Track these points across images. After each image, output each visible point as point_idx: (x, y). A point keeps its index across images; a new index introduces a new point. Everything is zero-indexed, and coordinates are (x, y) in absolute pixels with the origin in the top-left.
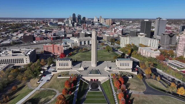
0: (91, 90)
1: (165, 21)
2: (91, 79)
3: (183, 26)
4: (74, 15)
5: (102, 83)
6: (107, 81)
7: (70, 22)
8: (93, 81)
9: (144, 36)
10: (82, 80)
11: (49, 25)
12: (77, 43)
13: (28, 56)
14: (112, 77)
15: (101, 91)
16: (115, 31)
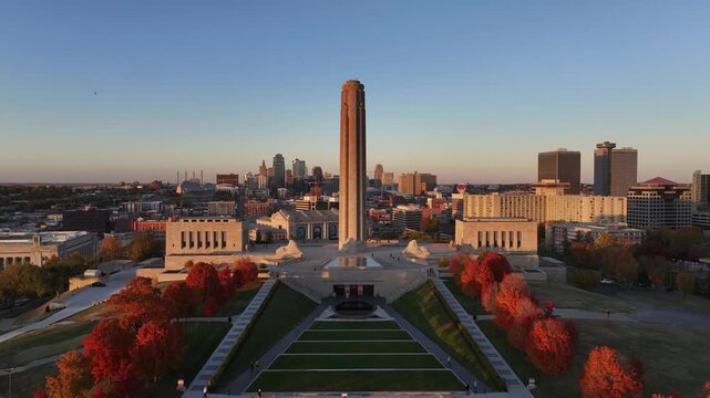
0: (332, 317)
1: (631, 156)
2: (335, 286)
3: (703, 176)
4: (279, 160)
5: (390, 300)
6: (421, 287)
7: (262, 181)
8: (347, 295)
9: (562, 190)
10: (288, 284)
11: (179, 190)
12: (285, 231)
13: (55, 246)
14: (442, 275)
15: (392, 319)
16: (436, 203)
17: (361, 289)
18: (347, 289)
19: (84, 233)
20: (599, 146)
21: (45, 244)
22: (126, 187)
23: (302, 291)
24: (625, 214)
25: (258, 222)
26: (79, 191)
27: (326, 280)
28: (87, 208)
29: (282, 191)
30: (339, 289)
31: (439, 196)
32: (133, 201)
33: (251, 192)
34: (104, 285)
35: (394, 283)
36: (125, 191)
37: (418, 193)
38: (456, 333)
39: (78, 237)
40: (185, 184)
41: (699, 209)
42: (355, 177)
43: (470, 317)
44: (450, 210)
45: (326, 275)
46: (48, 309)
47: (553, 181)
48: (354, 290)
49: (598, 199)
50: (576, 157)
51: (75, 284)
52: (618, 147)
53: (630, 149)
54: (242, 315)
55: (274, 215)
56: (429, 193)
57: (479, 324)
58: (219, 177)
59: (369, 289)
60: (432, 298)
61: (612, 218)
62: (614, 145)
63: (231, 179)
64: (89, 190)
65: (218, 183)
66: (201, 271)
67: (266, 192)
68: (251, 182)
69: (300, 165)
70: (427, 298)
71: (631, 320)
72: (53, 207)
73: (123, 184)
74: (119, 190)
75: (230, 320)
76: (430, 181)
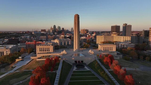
0: (76, 69)
1: (130, 26)
2: (75, 61)
3: (145, 31)
4: (55, 26)
5: (87, 64)
6: (94, 61)
7: (51, 31)
8: (78, 63)
9: (117, 35)
10: (65, 61)
11: (33, 33)
12: (58, 43)
13: (9, 49)
14: (98, 58)
15: (89, 70)
16: (89, 36)
17: (80, 61)
18: (78, 61)
19: (15, 45)
20: (124, 24)
21: (7, 48)
22: (21, 32)
23: (68, 62)
24: (130, 40)
25: (52, 41)
26: (11, 33)
27: (73, 60)
28: (14, 38)
29: (56, 33)
30: (76, 62)
31: (90, 35)
32: (23, 36)
33: (49, 34)
34: (23, 60)
35: (88, 60)
36: (21, 33)
37: (85, 33)
38: (105, 74)
39: (14, 46)
40: (34, 32)
41: (144, 38)
42: (77, 36)
43: (107, 70)
44: (92, 38)
45: (73, 59)
46: (12, 67)
47: (115, 33)
48: (79, 62)
49: (125, 37)
50: (119, 27)
51: (17, 60)
52: (128, 25)
53: (130, 25)
54: (58, 70)
55: (55, 40)
56: (87, 34)
57: (109, 72)
58: (42, 30)
59: (82, 61)
60: (97, 64)
61: (128, 41)
62: (127, 24)
63: (44, 30)
64: (13, 33)
65: (41, 31)
66: (48, 60)
67: (52, 34)
68: (49, 31)
69: (59, 27)
70: (96, 65)
71: (140, 70)
72: (5, 37)
73: (20, 32)
74: (20, 33)
75: (56, 72)
76: (87, 31)
